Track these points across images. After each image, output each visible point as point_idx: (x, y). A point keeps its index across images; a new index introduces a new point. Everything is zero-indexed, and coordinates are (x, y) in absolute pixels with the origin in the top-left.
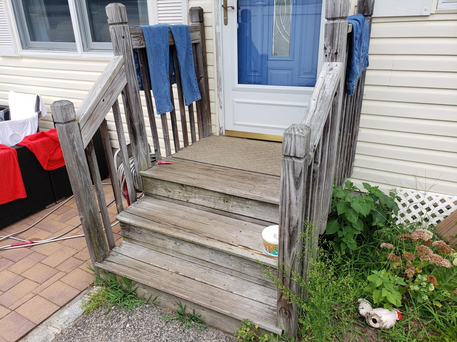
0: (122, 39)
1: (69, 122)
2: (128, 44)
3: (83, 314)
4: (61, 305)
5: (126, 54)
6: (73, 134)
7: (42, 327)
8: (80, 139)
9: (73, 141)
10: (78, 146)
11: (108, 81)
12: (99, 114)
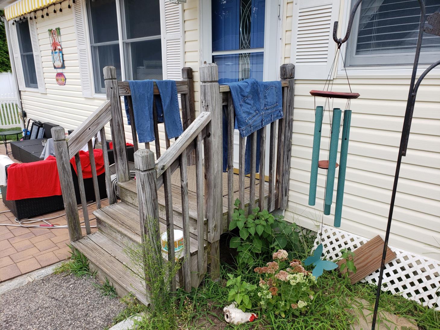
0: (110, 89)
1: (60, 140)
2: (115, 93)
3: (52, 274)
4: (43, 266)
5: (113, 99)
6: (62, 149)
7: (24, 276)
8: (67, 153)
9: (61, 153)
10: (65, 157)
11: (94, 117)
12: (85, 138)
